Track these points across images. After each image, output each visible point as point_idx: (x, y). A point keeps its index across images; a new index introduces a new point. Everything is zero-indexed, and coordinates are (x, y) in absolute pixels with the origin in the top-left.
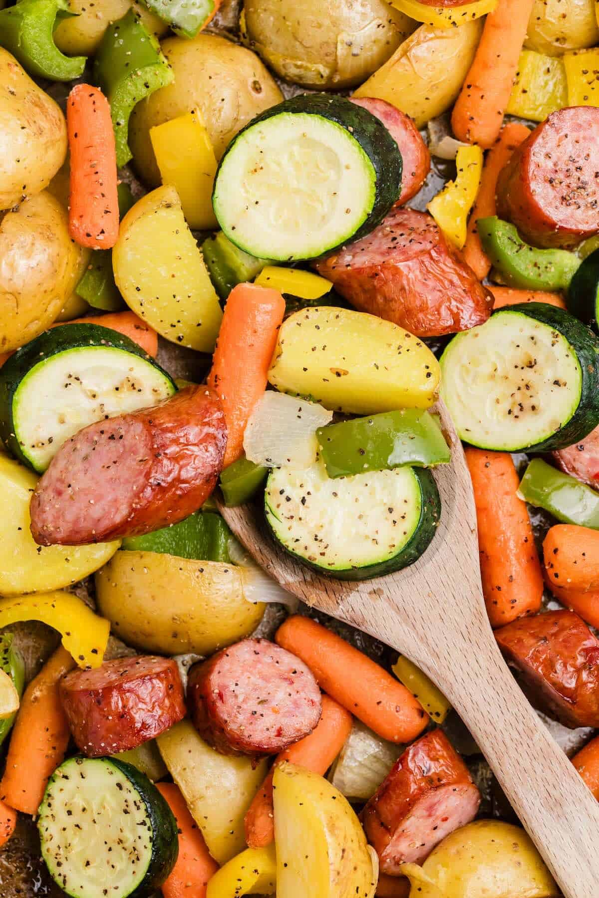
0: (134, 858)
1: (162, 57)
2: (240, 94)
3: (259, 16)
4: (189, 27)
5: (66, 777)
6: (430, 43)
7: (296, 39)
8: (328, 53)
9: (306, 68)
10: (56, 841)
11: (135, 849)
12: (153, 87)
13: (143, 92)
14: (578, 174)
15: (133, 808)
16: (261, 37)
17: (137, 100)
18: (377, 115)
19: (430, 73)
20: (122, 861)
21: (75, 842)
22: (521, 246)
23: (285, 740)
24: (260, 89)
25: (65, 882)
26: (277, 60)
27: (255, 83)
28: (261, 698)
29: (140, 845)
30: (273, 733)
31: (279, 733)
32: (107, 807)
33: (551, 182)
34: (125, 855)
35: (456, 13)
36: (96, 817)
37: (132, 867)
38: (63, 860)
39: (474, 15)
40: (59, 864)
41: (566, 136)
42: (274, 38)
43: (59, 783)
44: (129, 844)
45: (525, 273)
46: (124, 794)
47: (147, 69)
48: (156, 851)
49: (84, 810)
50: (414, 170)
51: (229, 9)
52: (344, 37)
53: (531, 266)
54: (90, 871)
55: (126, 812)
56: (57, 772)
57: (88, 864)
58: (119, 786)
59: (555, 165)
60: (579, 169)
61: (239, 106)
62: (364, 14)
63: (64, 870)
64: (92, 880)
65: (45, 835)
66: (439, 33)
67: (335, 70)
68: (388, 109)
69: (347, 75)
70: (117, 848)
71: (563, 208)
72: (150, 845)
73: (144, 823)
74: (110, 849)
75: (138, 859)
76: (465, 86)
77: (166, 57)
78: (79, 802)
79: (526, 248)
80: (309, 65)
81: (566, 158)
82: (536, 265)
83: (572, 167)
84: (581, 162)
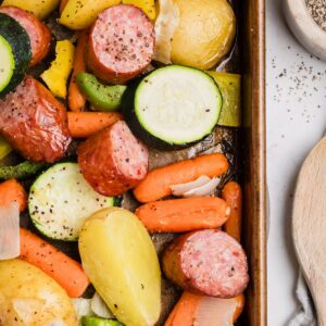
18: (12, 15)
22: (99, 86)
33: (107, 50)
41: (110, 24)
45: (104, 101)
59: (107, 40)
60: (121, 39)
71: (116, 63)
79: (102, 86)
81: (112, 35)
82: (109, 95)
83: (117, 40)
84: (121, 35)
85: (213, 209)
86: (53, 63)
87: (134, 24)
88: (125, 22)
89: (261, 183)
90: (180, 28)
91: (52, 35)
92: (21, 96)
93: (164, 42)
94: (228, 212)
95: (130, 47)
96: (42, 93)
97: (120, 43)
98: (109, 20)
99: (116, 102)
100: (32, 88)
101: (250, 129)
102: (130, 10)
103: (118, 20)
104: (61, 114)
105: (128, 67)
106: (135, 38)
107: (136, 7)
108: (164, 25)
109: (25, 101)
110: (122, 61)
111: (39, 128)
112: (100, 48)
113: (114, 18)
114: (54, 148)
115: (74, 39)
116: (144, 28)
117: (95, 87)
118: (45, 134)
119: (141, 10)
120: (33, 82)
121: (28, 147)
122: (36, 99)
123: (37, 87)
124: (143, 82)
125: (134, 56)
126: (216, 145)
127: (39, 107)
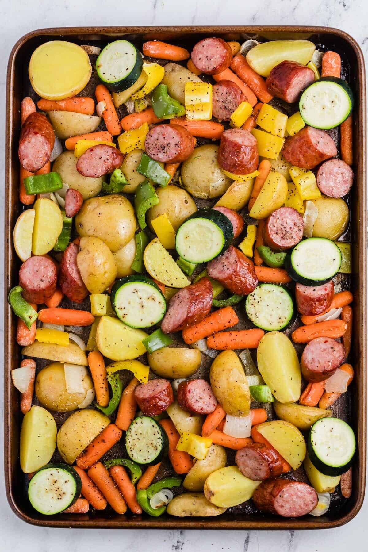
0: (155, 449)
1: (156, 195)
2: (181, 204)
3: (185, 178)
4: (163, 184)
5: (136, 423)
6: (238, 186)
7: (197, 185)
8: (207, 189)
9: (200, 194)
10: (131, 443)
11: (156, 446)
12: (153, 204)
13: (149, 206)
14: (285, 229)
15: (157, 433)
16: (187, 185)
17: (148, 209)
18: (222, 212)
19: (239, 195)
20: (151, 450)
21: (137, 444)
22: (271, 253)
23: (203, 412)
24: (187, 202)
25: (132, 456)
26: (192, 192)
27: (185, 200)
28: (201, 397)
29: (158, 445)
30: (200, 408)
31: (202, 409)
32: (149, 433)
33: (277, 233)
34: (152, 448)
35: (245, 177)
36: (145, 436)
37: (155, 452)
38: (133, 450)
39: (251, 177)
40: (131, 451)
41: (278, 218)
42: (190, 185)
43: (134, 425)
44: (154, 445)
45: (274, 262)
46: (155, 429)
47: (151, 199)
48: (163, 447)
49: (141, 434)
50: (236, 226)
51: (176, 176)
52: (211, 184)
53: (275, 259)
54: (141, 453)
55: (154, 434)
56: (134, 421)
57: (140, 451)
58: (153, 426)
59: (277, 228)
60: (285, 228)
61: (180, 208)
62: (218, 177)
63: (132, 453)
64: (141, 456)
65: (128, 441)
66: (240, 183)
67: (209, 195)
68: (225, 209)
69: (214, 196)
70: (150, 446)
71: (282, 241)
72: (161, 445)
73: (160, 438)
74: (148, 446)
75: (157, 449)
76: (251, 197)
77: (157, 194)
78: (140, 431)
79: (273, 253)
80: (201, 193)
81: (280, 225)
82: (277, 259)
83: (283, 228)
84: (285, 225)
85: (338, 327)
86: (246, 238)
87: (293, 219)
88: (287, 217)
89: (364, 308)
90: (318, 218)
91: (245, 222)
92: (227, 258)
93: (309, 227)
94: (346, 327)
95: (290, 232)
96: (240, 256)
97: (284, 230)
98: (278, 216)
99: (281, 262)
100: (234, 253)
101: (358, 274)
102: (290, 210)
103: (283, 216)
104: (251, 267)
105: (288, 243)
106: (292, 226)
107: (294, 209)
108: (308, 217)
109: (230, 261)
110: (285, 240)
111: (239, 276)
112: (272, 232)
113: (281, 215)
114: (249, 287)
115: (256, 223)
116: (298, 220)
117: (269, 254)
118: (243, 279)
119: (296, 210)
120: (234, 249)
121: (234, 287)
122: (237, 260)
123: (236, 252)
124: (294, 250)
125: (292, 237)
126: (337, 284)
127: (239, 264)
